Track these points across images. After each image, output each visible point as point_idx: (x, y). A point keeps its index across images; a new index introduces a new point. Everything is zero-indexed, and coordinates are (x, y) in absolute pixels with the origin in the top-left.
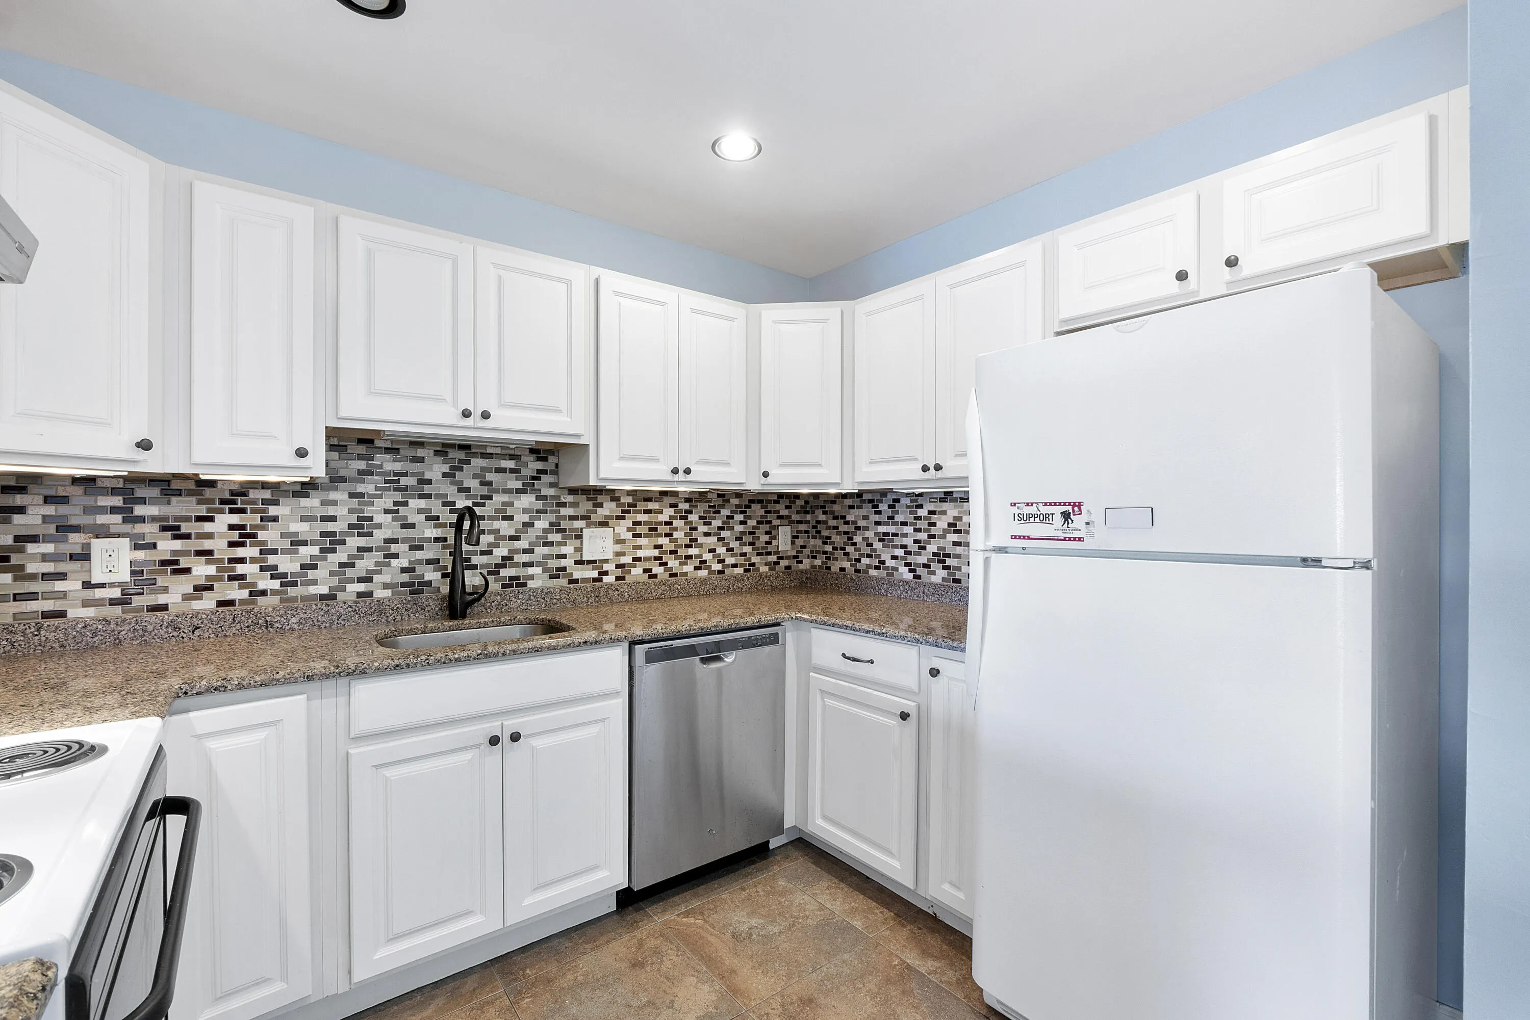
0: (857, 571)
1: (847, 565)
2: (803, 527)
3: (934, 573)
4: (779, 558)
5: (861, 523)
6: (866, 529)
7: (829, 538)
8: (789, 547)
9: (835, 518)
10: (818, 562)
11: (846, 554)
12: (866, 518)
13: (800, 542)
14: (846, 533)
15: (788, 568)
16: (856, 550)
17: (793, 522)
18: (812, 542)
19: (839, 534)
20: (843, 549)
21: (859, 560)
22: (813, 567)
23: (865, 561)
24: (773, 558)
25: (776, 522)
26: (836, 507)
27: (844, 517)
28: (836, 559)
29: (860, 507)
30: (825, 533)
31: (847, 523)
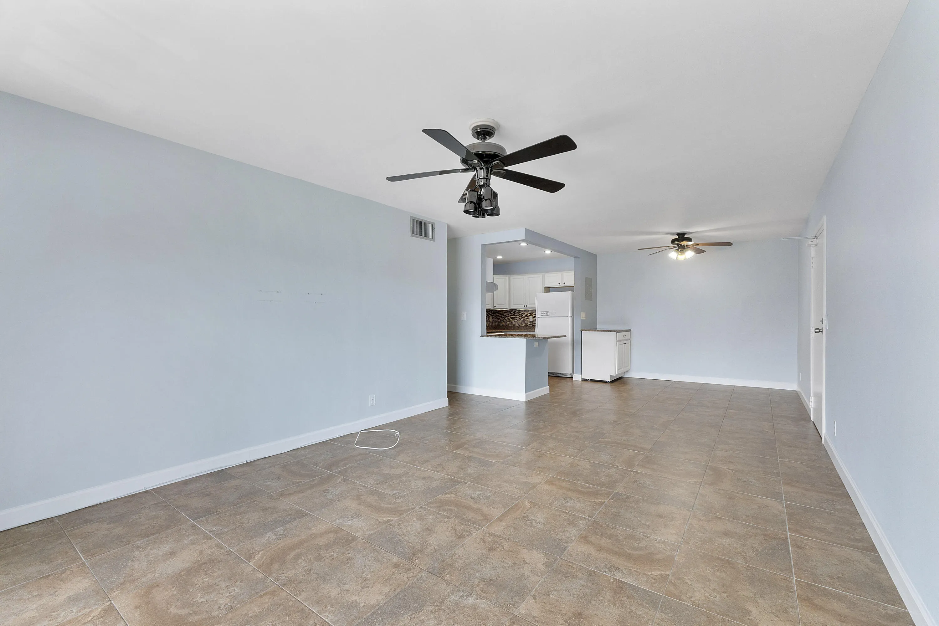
0: (506, 325)
1: (504, 324)
2: (493, 317)
3: (523, 324)
4: (490, 323)
5: (507, 316)
6: (508, 317)
7: (499, 319)
8: (491, 321)
9: (501, 315)
10: (497, 324)
11: (504, 322)
12: (508, 314)
13: (493, 320)
14: (504, 318)
15: (491, 325)
16: (506, 321)
17: (492, 316)
18: (495, 320)
19: (502, 318)
20: (503, 321)
21: (507, 323)
22: (495, 325)
23: (508, 323)
24: (489, 323)
25: (489, 316)
26: (501, 313)
27: (503, 315)
28: (501, 323)
29: (507, 313)
30: (498, 318)
31: (504, 316)
